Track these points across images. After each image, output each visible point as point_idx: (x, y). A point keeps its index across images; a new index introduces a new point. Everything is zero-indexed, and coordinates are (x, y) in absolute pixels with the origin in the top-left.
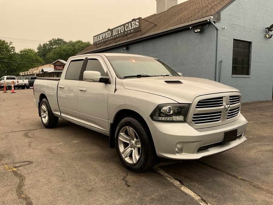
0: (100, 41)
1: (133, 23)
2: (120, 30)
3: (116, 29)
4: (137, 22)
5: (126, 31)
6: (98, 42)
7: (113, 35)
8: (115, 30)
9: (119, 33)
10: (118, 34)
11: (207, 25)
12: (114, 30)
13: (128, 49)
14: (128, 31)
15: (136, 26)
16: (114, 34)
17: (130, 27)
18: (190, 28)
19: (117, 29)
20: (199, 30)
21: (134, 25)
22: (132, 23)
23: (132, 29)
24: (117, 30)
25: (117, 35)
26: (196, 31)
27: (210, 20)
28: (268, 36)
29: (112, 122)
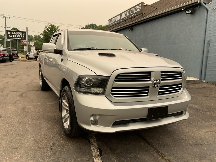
0: (112, 23)
2: (127, 14)
4: (140, 6)
5: (131, 15)
6: (110, 25)
7: (121, 18)
8: (123, 14)
10: (125, 17)
11: (199, 7)
13: (132, 30)
15: (139, 10)
17: (134, 11)
18: (183, 10)
19: (125, 13)
21: (137, 9)
22: (136, 7)
26: (188, 12)
27: (200, 1)
29: (60, 89)
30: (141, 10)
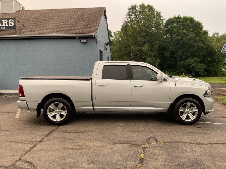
1: (5, 22)
4: (11, 21)
15: (10, 25)
18: (77, 38)
20: (85, 41)
26: (82, 41)
27: (95, 36)
28: (106, 49)
29: (172, 103)
30: (15, 26)
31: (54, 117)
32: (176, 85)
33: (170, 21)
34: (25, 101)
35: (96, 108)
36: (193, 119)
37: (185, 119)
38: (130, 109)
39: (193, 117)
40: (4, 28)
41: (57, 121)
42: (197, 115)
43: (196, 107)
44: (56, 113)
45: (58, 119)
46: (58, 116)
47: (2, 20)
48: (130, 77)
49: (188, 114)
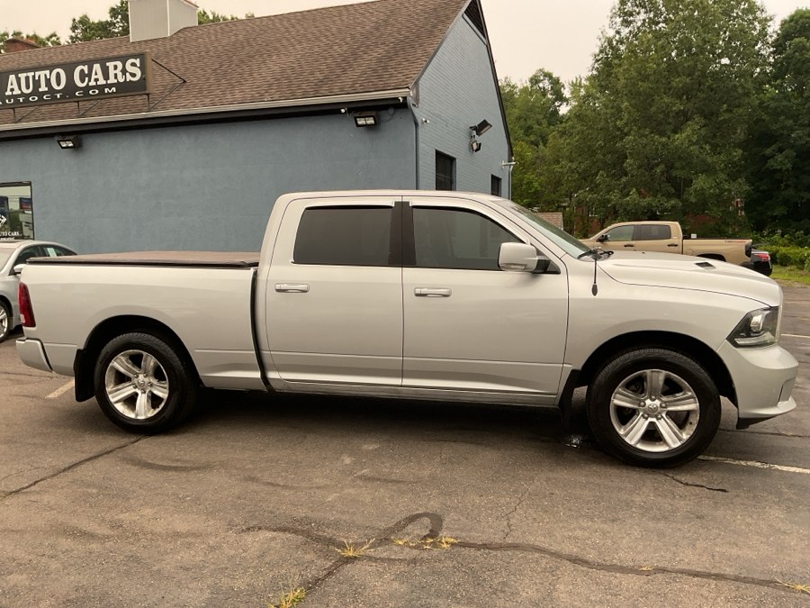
1: (116, 67)
2: (48, 82)
3: (22, 76)
4: (133, 65)
5: (81, 89)
7: (8, 93)
9: (43, 88)
11: (391, 111)
12: (12, 78)
13: (80, 146)
14: (88, 88)
15: (129, 78)
16: (12, 90)
17: (100, 76)
19: (31, 74)
20: (371, 121)
21: (120, 75)
22: (110, 65)
23: (110, 86)
24: (27, 78)
25: (30, 95)
26: (361, 122)
27: (405, 98)
28: (475, 147)
29: (579, 366)
30: (143, 79)
31: (131, 401)
32: (595, 291)
33: (797, 22)
34: (38, 343)
35: (272, 375)
36: (674, 442)
37: (638, 442)
38: (401, 386)
39: (675, 433)
40: (114, 89)
41: (139, 418)
42: (694, 427)
43: (690, 391)
44: (137, 390)
45: (143, 411)
46: (142, 400)
47: (108, 64)
48: (403, 255)
49: (654, 420)
